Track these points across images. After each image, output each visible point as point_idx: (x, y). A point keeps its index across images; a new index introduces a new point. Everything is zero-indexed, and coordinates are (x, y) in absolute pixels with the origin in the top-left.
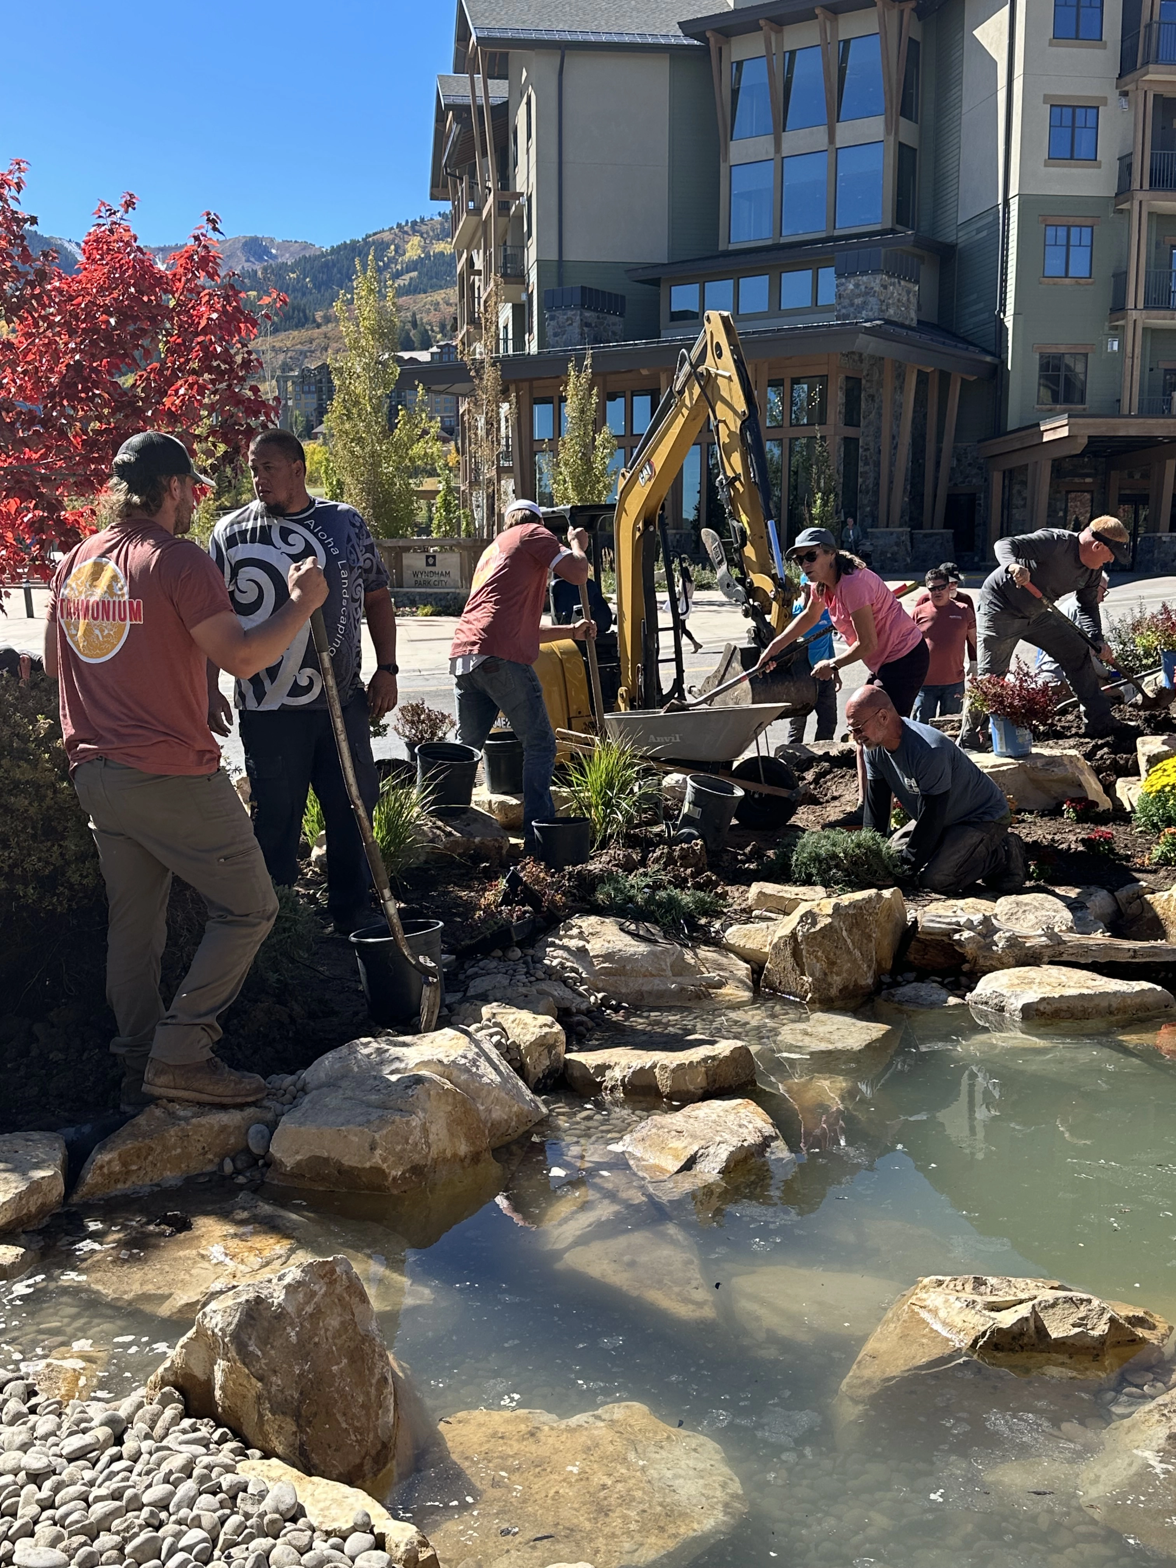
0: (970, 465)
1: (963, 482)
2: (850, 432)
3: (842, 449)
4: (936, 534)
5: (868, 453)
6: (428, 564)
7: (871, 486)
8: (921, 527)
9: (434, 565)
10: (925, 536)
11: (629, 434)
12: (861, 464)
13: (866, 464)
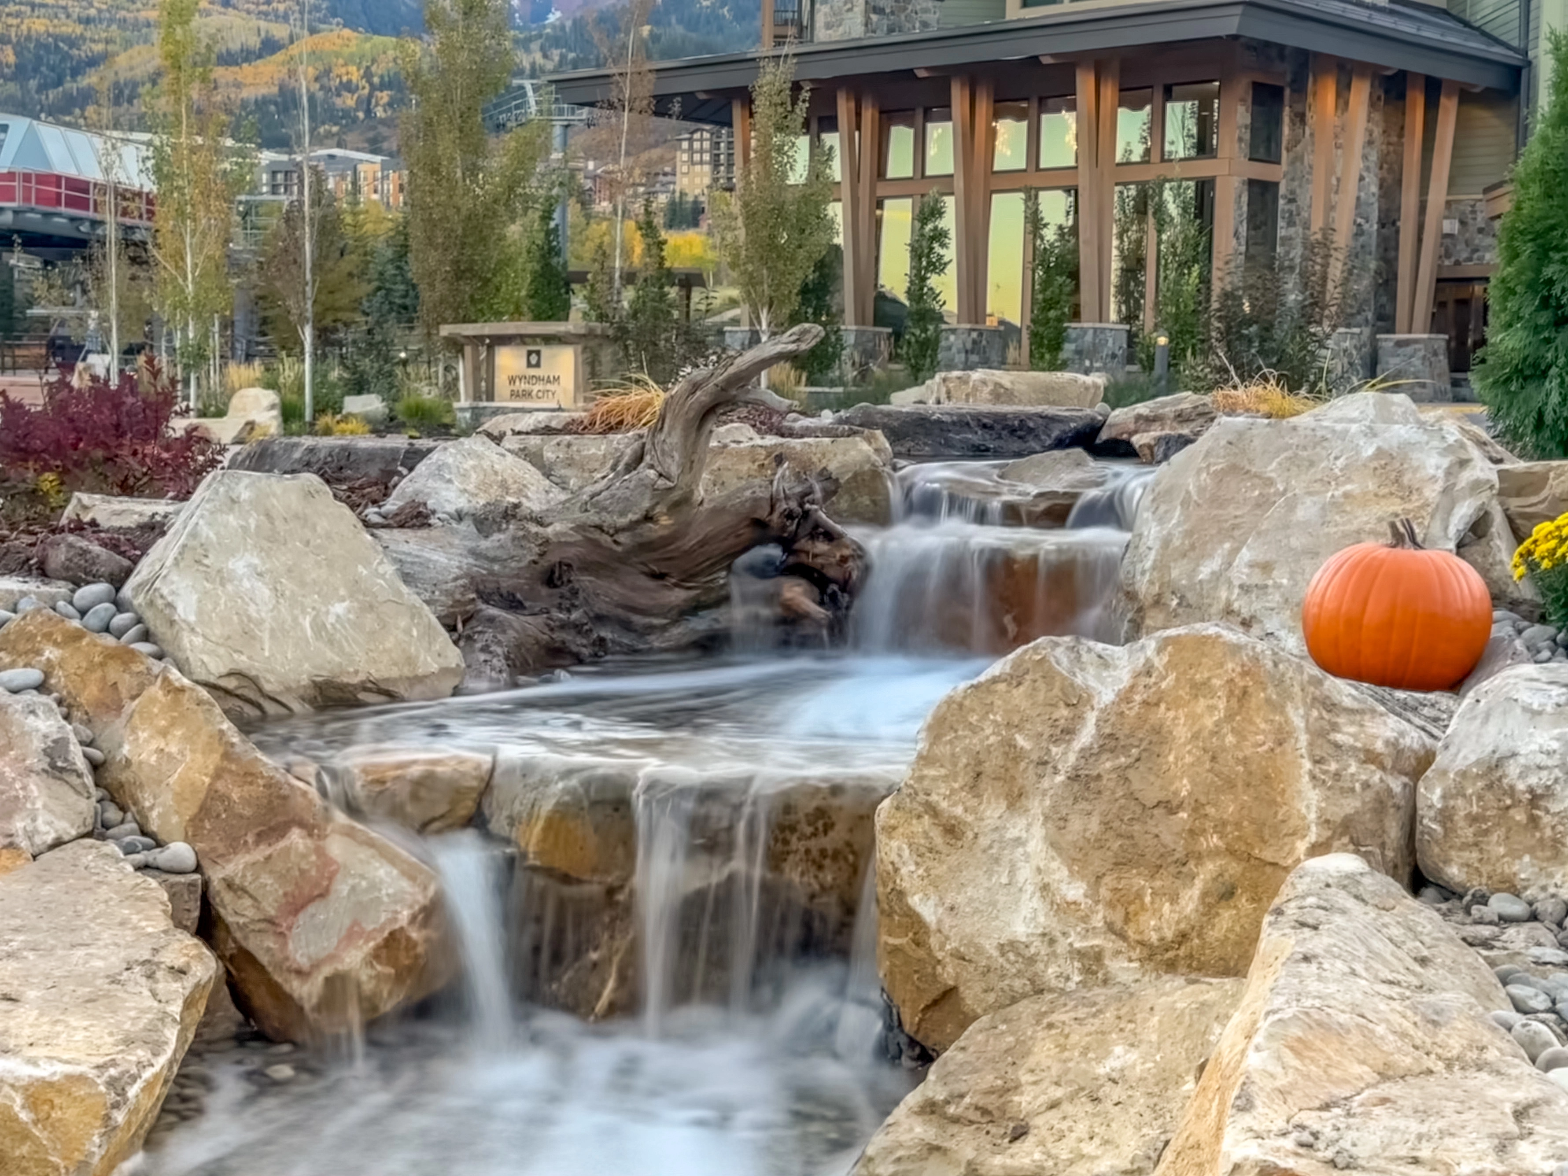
0: (1481, 231)
1: (1470, 259)
2: (1262, 171)
3: (1245, 199)
4: (1416, 341)
5: (1293, 207)
6: (529, 365)
7: (1298, 260)
8: (1391, 330)
9: (538, 365)
10: (1399, 344)
11: (919, 175)
12: (1281, 223)
13: (1291, 223)
